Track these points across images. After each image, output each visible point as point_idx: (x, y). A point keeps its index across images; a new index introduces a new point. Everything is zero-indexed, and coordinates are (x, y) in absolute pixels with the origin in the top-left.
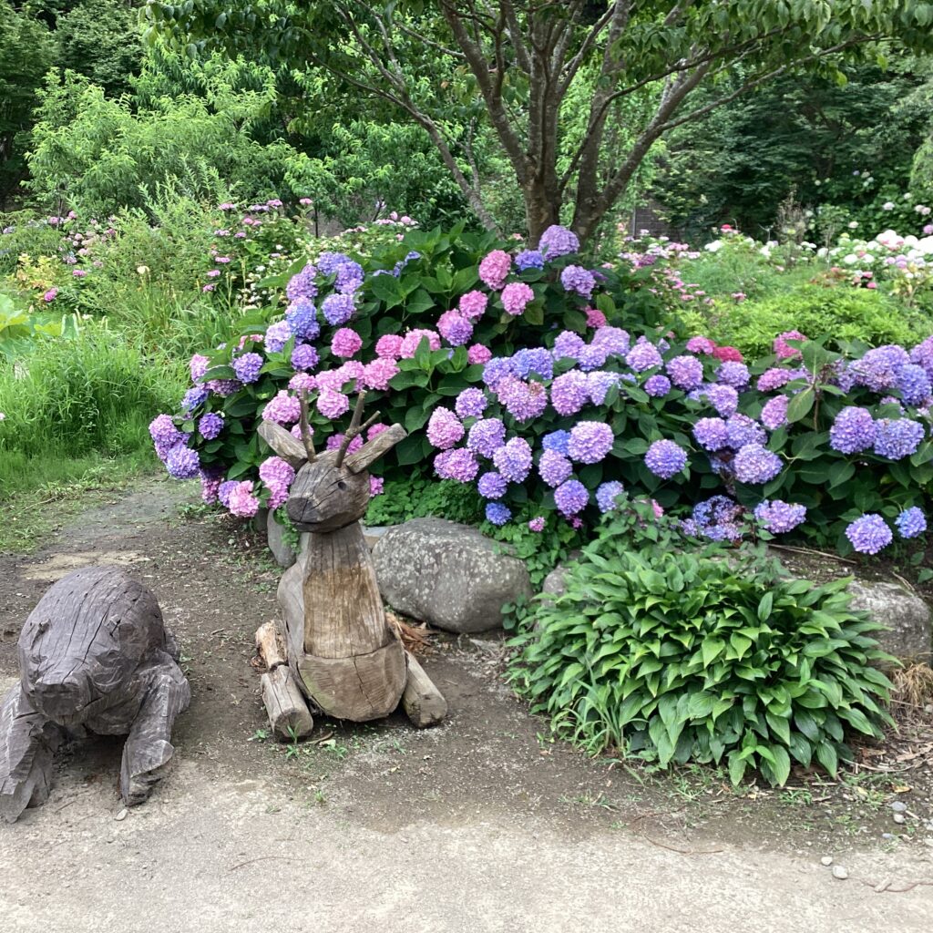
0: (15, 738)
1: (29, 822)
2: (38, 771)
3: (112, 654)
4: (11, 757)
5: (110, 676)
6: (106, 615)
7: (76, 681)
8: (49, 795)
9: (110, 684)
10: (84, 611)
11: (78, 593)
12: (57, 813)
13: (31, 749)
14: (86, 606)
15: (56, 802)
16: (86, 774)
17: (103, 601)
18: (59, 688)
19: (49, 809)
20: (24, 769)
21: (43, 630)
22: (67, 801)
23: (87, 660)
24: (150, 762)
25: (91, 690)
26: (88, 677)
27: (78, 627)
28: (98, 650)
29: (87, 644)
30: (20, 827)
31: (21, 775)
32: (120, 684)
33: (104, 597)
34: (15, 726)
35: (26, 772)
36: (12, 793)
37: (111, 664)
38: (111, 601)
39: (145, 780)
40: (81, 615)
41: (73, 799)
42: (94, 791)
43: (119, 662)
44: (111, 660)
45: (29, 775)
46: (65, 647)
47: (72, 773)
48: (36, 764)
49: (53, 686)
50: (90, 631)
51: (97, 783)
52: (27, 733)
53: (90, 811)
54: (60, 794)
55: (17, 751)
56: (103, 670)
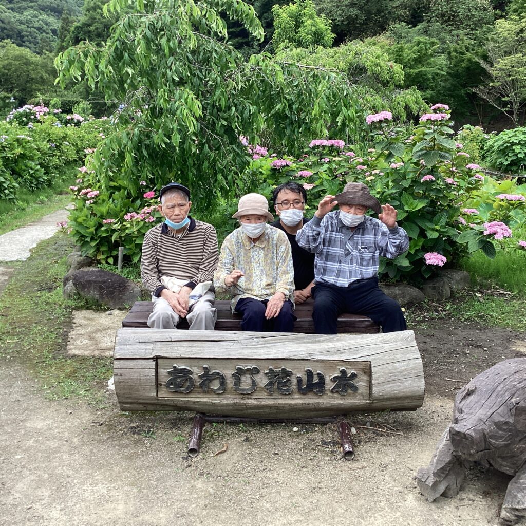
0: (443, 452)
1: (439, 506)
2: (452, 478)
3: (507, 423)
4: (437, 463)
5: (501, 437)
6: (512, 396)
7: (473, 434)
8: (457, 494)
9: (500, 442)
10: (499, 389)
11: (501, 376)
12: (457, 508)
13: (449, 463)
14: (502, 386)
15: (460, 499)
16: (486, 489)
17: (514, 386)
18: (463, 436)
19: (453, 503)
20: (442, 473)
21: (470, 393)
22: (466, 502)
23: (487, 423)
24: (518, 503)
25: (485, 443)
26: (484, 434)
27: (491, 398)
28: (497, 418)
29: (491, 412)
30: (433, 507)
31: (439, 476)
32: (509, 444)
33: (516, 383)
34: (445, 445)
35: (443, 475)
36: (431, 485)
37: (504, 430)
38: (520, 387)
39: (513, 512)
40: (496, 391)
41: (470, 502)
42: (485, 503)
43: (510, 430)
44: (505, 428)
45: (445, 478)
46: (478, 409)
47: (478, 485)
48: (451, 472)
49: (459, 432)
50: (497, 403)
51: (489, 499)
52: (451, 451)
53: (477, 516)
54: (464, 496)
55: (441, 461)
56: (497, 432)
